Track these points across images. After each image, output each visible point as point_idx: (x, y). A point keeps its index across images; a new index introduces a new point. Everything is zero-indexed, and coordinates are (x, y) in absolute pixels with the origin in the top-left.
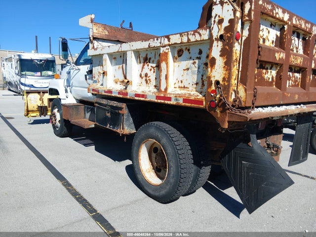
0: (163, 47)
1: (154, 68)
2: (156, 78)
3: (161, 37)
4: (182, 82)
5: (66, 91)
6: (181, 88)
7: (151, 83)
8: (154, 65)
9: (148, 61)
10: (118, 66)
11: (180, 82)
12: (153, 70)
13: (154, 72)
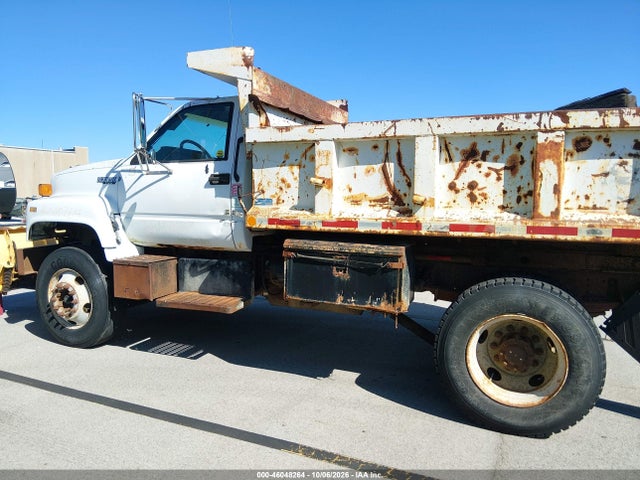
0: (546, 131)
1: (497, 171)
2: (505, 192)
3: (541, 114)
4: (587, 197)
5: (116, 228)
6: (587, 208)
7: (489, 200)
8: (500, 166)
9: (479, 157)
10: (365, 167)
11: (582, 198)
12: (494, 175)
13: (499, 179)
